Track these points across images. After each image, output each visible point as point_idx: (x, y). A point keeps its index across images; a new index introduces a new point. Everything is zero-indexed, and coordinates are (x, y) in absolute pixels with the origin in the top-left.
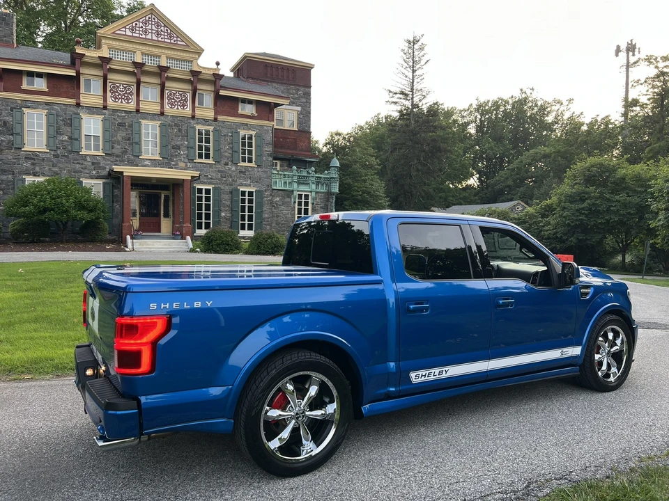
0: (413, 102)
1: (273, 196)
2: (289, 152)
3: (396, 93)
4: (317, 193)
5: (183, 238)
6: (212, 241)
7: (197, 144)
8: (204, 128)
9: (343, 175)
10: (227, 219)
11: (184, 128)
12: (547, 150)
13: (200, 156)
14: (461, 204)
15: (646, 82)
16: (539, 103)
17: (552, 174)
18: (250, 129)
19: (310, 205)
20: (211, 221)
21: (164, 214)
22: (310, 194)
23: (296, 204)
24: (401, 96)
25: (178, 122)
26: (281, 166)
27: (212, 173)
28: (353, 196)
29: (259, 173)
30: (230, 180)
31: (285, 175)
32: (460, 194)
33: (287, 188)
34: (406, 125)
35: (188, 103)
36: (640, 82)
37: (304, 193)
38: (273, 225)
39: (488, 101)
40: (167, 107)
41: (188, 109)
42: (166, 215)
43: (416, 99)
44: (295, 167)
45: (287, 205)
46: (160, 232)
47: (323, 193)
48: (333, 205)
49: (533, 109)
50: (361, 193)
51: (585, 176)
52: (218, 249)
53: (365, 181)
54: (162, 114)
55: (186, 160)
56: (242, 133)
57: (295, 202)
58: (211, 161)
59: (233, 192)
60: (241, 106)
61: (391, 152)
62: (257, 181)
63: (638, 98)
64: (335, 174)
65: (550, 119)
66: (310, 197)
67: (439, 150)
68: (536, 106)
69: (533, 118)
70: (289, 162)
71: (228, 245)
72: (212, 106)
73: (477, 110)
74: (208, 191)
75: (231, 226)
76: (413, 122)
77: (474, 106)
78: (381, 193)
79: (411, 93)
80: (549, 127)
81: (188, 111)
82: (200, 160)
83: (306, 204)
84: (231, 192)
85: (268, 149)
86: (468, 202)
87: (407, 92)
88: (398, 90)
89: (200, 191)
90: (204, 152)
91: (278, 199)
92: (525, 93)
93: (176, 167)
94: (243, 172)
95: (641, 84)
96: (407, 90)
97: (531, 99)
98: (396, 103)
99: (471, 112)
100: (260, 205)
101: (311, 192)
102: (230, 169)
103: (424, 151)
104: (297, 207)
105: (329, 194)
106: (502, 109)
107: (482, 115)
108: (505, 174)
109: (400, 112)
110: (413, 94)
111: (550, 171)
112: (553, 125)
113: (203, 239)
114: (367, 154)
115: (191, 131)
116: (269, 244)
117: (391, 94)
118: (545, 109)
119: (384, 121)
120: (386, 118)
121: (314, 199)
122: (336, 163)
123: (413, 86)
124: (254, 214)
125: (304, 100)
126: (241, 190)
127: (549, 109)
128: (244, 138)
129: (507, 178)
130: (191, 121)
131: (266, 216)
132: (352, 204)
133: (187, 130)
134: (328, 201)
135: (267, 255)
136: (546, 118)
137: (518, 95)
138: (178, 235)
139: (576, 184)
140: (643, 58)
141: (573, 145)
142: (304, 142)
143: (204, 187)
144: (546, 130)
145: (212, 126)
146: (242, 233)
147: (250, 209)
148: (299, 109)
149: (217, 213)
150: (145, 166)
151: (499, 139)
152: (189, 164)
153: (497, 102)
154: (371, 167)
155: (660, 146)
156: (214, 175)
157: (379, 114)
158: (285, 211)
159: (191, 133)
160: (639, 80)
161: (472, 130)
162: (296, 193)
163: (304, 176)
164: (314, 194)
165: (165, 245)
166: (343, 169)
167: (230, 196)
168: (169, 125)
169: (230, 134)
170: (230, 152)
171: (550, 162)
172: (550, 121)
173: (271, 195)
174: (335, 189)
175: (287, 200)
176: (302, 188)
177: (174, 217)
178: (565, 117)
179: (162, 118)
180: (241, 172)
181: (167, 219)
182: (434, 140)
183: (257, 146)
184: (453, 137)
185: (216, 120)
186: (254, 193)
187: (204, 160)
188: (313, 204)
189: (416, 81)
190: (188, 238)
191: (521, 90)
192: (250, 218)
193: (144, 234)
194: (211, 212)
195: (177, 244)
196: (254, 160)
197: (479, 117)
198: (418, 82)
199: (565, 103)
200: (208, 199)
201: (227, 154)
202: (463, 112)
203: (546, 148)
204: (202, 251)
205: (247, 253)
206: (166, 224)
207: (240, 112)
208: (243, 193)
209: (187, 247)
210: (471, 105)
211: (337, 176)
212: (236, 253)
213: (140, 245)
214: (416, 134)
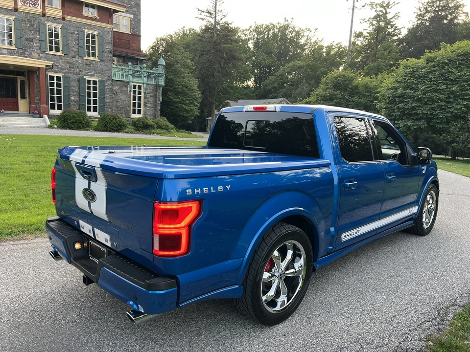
0: (215, 20)
1: (113, 86)
2: (123, 51)
3: (203, 12)
4: (148, 84)
5: (41, 116)
6: (67, 119)
7: (48, 38)
8: (53, 25)
9: (167, 71)
10: (76, 102)
11: (36, 23)
12: (301, 63)
13: (51, 49)
14: (244, 99)
15: (368, 20)
16: (296, 29)
17: (304, 80)
18: (93, 29)
19: (142, 94)
20: (62, 103)
21: (21, 95)
22: (142, 85)
23: (132, 93)
24: (207, 14)
25: (30, 18)
26: (117, 61)
27: (61, 64)
28: (175, 88)
29: (101, 66)
30: (78, 70)
31: (122, 69)
32: (243, 91)
33: (124, 80)
34: (211, 37)
35: (39, 2)
36: (365, 20)
37: (137, 84)
38: (114, 108)
39: (263, 25)
40: (20, 4)
41: (39, 7)
42: (23, 97)
43: (218, 18)
44: (130, 63)
45: (124, 93)
46: (18, 110)
47: (153, 85)
48: (161, 94)
49: (292, 34)
50: (181, 87)
51: (334, 83)
52: (72, 126)
53: (183, 77)
54: (16, 10)
55: (39, 51)
56: (87, 31)
57: (131, 91)
58: (60, 53)
59: (80, 81)
60: (85, 9)
61: (199, 57)
62: (100, 72)
63: (363, 31)
64: (161, 70)
65: (302, 41)
66: (142, 87)
67: (234, 58)
68: (294, 31)
69: (292, 40)
70: (125, 58)
71: (80, 123)
72: (60, 7)
73: (255, 30)
74: (59, 79)
75: (79, 108)
76: (215, 35)
77: (253, 27)
78: (195, 87)
79: (214, 13)
80: (302, 47)
81: (39, 9)
82: (51, 52)
83: (140, 93)
84: (79, 81)
85: (109, 47)
86: (248, 97)
87: (211, 12)
88: (205, 10)
89: (52, 78)
90: (54, 45)
91: (117, 88)
92: (288, 21)
93: (30, 56)
94: (89, 64)
95: (366, 22)
96: (212, 10)
97: (291, 26)
98: (203, 19)
99: (251, 31)
100: (102, 92)
101: (143, 83)
102: (77, 61)
103: (223, 58)
104: (132, 95)
105: (157, 86)
106: (272, 31)
107: (258, 34)
108: (273, 79)
109: (206, 26)
110: (216, 14)
111: (302, 78)
112: (305, 46)
113: (60, 118)
114: (185, 57)
115: (42, 27)
116: (114, 123)
117: (200, 12)
118: (299, 34)
119: (188, 32)
120: (190, 30)
121: (146, 89)
122: (162, 62)
123: (216, 8)
124: (98, 99)
125: (135, 10)
126: (87, 79)
127: (302, 34)
128: (88, 36)
129: (274, 82)
130: (42, 18)
131: (108, 101)
132: (174, 95)
133: (39, 25)
134: (156, 91)
135: (113, 132)
136: (300, 41)
137: (283, 23)
138: (36, 114)
139: (328, 88)
140: (368, 3)
141: (317, 61)
142: (136, 44)
143: (55, 75)
144: (300, 49)
145: (61, 24)
146: (89, 114)
147: (95, 95)
148: (132, 16)
149: (67, 97)
150: (2, 54)
151: (269, 53)
152: (41, 55)
153: (268, 26)
154: (188, 67)
155: (374, 66)
156: (64, 65)
157: (184, 27)
158: (122, 97)
159: (42, 30)
160: (365, 19)
161: (251, 45)
162: (131, 84)
163: (138, 71)
164: (145, 85)
165: (26, 121)
166: (168, 67)
167: (78, 83)
168: (22, 20)
169: (76, 32)
170: (77, 47)
171: (302, 72)
172: (302, 43)
173: (111, 84)
174: (162, 82)
175: (125, 89)
176: (136, 80)
177: (30, 99)
178: (312, 41)
179: (16, 13)
180: (86, 64)
181: (23, 100)
182: (231, 50)
183: (99, 44)
184: (240, 49)
185: (63, 19)
186: (98, 82)
187: (54, 52)
188: (145, 93)
189: (218, 3)
190: (46, 116)
191: (285, 19)
192: (95, 102)
193: (6, 112)
194: (62, 96)
195: (35, 121)
196: (97, 55)
197: (256, 36)
198: (219, 5)
199: (313, 31)
200: (59, 85)
201: (73, 49)
202: (245, 31)
203: (300, 62)
204: (58, 127)
205: (96, 130)
206: (23, 104)
207: (84, 14)
208: (89, 82)
209: (44, 124)
210: (251, 27)
211: (163, 72)
212: (87, 130)
213: (3, 121)
214: (218, 45)
